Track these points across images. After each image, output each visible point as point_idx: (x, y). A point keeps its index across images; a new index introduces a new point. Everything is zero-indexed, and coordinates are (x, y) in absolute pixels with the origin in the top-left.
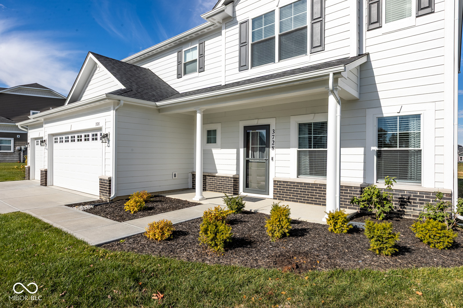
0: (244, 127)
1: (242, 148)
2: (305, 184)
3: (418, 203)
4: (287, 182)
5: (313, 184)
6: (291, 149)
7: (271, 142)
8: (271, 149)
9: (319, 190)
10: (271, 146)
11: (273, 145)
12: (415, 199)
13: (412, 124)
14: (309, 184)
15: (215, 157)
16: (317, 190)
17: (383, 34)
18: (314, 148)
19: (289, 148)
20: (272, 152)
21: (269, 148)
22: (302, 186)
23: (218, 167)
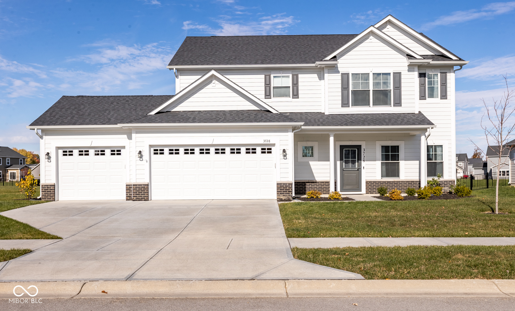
0: (340, 146)
1: (339, 161)
2: (388, 182)
3: (443, 186)
4: (371, 182)
5: (392, 182)
6: (377, 161)
7: (362, 157)
8: (362, 162)
9: (396, 185)
10: (362, 159)
11: (364, 159)
12: (442, 185)
13: (438, 149)
14: (390, 182)
15: (312, 167)
16: (395, 185)
17: (427, 103)
18: (391, 160)
19: (376, 161)
20: (363, 164)
21: (361, 160)
22: (386, 184)
23: (315, 175)
